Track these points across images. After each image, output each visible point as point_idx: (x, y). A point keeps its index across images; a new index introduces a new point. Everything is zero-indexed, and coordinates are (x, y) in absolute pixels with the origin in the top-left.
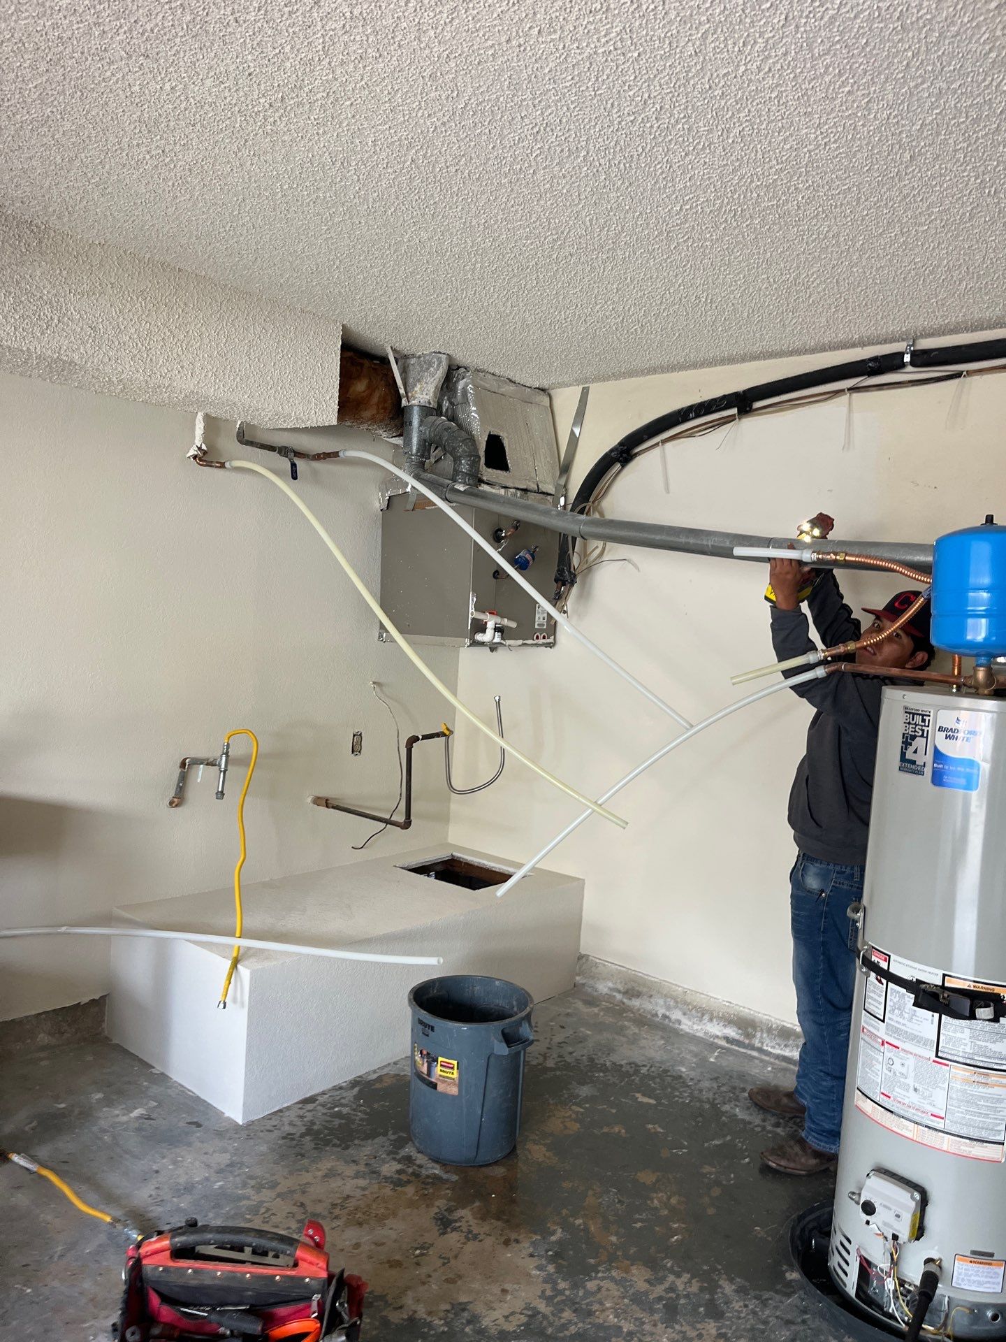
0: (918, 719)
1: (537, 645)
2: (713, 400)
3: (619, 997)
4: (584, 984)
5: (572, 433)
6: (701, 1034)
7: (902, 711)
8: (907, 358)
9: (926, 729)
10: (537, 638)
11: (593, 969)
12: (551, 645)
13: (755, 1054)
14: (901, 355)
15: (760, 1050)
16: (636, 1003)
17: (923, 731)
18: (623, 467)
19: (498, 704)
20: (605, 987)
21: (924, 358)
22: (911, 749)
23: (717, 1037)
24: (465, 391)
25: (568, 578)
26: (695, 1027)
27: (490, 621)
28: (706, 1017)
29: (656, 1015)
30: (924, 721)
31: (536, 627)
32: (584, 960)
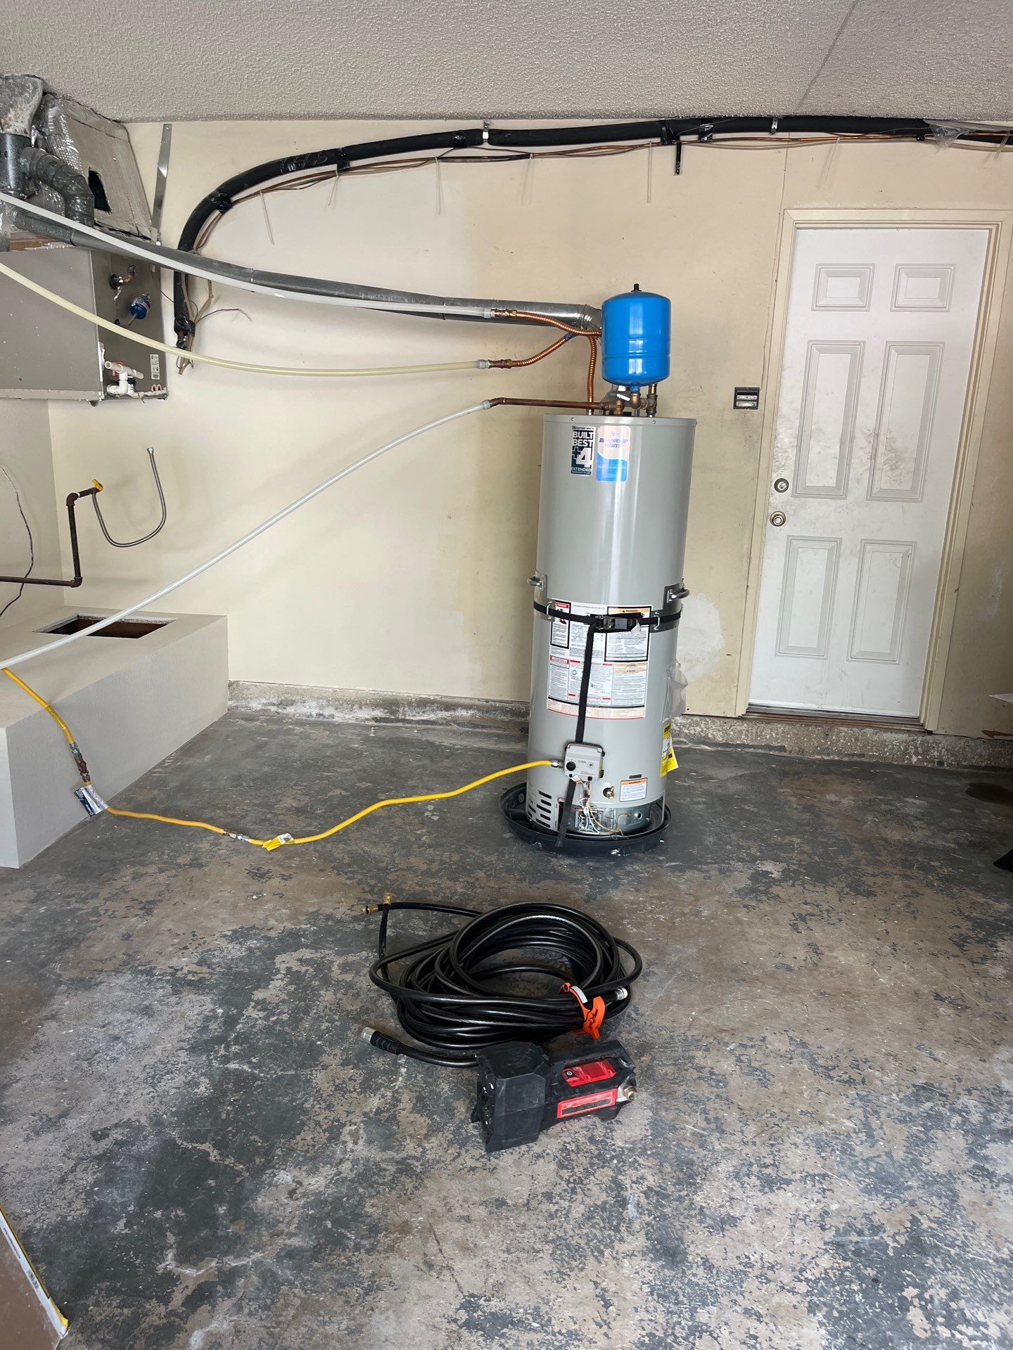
0: (585, 435)
1: (154, 396)
2: (312, 154)
3: (273, 709)
4: (237, 707)
5: (159, 173)
6: (353, 721)
7: (572, 430)
8: (486, 135)
9: (590, 441)
10: (154, 389)
11: (245, 692)
12: (164, 397)
13: (400, 724)
14: (480, 132)
15: (404, 721)
16: (290, 710)
17: (588, 443)
18: (223, 213)
19: (152, 456)
20: (259, 704)
21: (500, 138)
22: (580, 457)
23: (367, 720)
24: (56, 119)
25: (189, 328)
26: (347, 716)
27: (123, 372)
28: (356, 707)
29: (311, 715)
30: (589, 435)
31: (153, 378)
32: (235, 686)
